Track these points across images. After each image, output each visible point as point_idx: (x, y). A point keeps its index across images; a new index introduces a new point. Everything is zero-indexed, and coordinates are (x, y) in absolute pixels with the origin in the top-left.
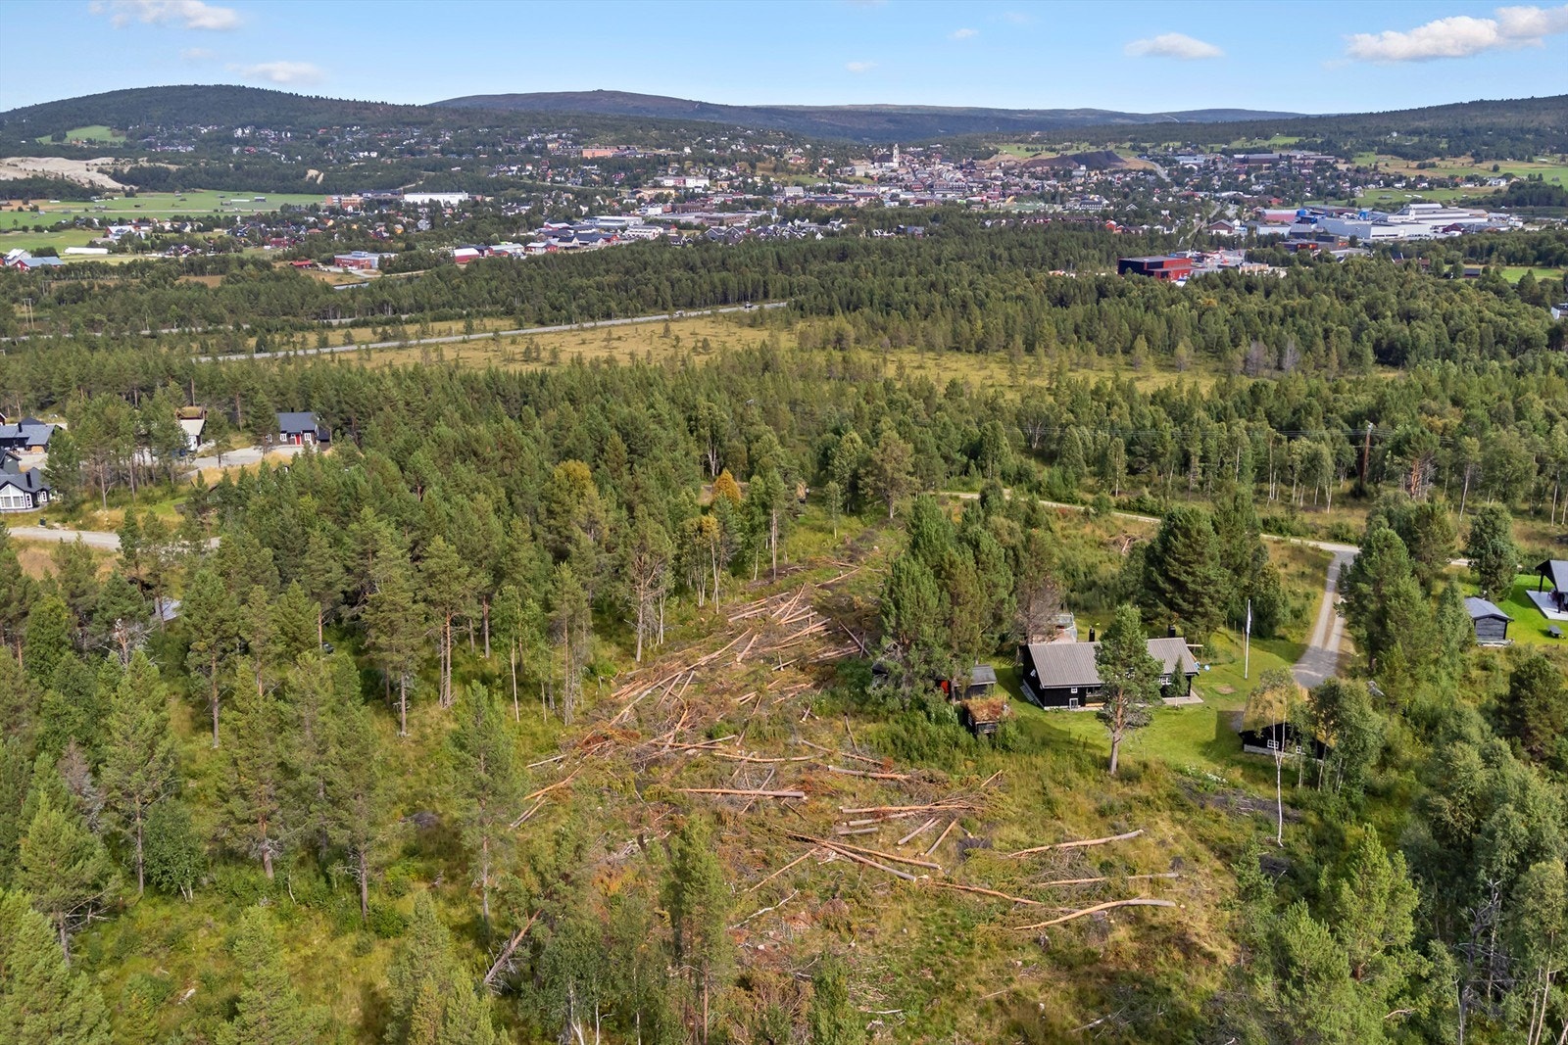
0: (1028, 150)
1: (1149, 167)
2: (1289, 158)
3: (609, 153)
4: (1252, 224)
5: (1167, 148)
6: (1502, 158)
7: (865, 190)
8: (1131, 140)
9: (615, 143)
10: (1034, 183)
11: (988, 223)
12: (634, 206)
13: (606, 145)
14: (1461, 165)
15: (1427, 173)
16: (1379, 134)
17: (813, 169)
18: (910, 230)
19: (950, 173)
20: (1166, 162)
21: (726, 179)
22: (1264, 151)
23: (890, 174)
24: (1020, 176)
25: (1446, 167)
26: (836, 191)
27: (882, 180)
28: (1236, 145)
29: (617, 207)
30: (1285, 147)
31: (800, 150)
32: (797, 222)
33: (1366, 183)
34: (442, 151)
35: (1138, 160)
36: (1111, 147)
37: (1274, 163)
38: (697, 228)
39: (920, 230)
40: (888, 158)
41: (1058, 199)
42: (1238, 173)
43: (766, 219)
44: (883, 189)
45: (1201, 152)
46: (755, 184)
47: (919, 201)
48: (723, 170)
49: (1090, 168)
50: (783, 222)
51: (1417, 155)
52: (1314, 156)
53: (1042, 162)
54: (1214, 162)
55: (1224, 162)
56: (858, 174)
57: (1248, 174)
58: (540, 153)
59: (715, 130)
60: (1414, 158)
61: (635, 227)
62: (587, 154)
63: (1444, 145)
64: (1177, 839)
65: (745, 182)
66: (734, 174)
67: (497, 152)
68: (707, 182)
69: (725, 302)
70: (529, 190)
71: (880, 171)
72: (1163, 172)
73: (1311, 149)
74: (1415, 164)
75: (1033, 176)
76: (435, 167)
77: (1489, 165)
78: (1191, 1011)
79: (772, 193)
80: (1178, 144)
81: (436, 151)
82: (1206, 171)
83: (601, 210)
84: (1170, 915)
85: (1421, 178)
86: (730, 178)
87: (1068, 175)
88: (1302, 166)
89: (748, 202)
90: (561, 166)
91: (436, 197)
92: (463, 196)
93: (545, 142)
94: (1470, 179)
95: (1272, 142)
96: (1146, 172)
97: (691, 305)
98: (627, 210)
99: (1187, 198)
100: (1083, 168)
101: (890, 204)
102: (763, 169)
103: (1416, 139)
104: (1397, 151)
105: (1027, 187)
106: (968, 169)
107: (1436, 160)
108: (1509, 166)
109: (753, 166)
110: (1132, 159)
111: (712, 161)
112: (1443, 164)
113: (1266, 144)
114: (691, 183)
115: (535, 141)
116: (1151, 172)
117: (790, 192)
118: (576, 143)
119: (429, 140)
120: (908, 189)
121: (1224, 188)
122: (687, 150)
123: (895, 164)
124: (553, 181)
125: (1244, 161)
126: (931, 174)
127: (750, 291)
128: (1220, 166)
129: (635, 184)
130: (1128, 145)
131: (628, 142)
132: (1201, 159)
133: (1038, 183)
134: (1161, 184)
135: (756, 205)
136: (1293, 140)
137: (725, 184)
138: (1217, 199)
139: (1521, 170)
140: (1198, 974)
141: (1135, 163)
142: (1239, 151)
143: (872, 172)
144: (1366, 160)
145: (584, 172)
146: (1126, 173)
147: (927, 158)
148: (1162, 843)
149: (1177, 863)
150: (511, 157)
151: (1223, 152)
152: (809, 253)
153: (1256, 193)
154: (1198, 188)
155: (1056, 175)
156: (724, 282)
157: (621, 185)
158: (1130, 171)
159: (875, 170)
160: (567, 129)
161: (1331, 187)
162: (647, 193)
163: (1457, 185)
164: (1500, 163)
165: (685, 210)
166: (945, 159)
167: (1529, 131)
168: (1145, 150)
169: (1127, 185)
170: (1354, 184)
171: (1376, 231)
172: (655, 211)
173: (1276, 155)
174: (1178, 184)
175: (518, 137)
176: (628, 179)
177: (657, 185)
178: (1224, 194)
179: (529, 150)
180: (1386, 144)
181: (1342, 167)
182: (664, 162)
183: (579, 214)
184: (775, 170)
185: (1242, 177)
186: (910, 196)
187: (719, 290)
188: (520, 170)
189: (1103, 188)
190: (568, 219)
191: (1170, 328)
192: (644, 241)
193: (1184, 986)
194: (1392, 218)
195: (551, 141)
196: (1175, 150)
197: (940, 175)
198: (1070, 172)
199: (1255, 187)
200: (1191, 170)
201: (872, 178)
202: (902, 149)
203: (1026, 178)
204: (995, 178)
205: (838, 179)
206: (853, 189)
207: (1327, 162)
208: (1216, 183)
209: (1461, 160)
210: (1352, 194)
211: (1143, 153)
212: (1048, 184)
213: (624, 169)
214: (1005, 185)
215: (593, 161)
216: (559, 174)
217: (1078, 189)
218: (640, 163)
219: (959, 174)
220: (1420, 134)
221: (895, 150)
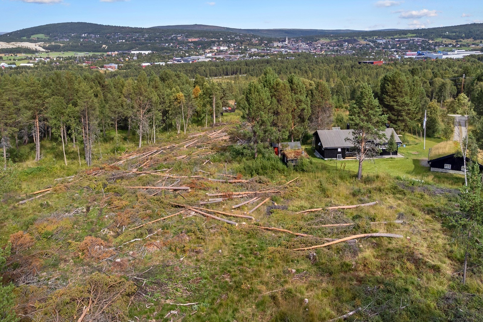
0: (329, 39)
1: (368, 43)
2: (413, 40)
3: (197, 40)
4: (402, 56)
5: (373, 38)
7: (277, 50)
8: (363, 36)
9: (199, 37)
10: (331, 48)
11: (316, 57)
12: (203, 54)
13: (196, 38)
14: (470, 41)
15: (459, 43)
16: (442, 33)
17: (260, 44)
18: (290, 58)
19: (304, 46)
20: (373, 42)
21: (233, 47)
22: (405, 38)
23: (285, 45)
24: (327, 46)
25: (465, 41)
26: (267, 50)
27: (282, 47)
28: (395, 37)
29: (197, 54)
30: (411, 37)
31: (256, 39)
32: (254, 57)
33: (439, 45)
34: (145, 40)
35: (364, 41)
36: (355, 38)
37: (408, 41)
38: (222, 59)
39: (293, 58)
40: (285, 41)
41: (338, 51)
42: (397, 44)
43: (245, 56)
44: (282, 49)
45: (384, 39)
46: (242, 48)
47: (294, 52)
48: (232, 45)
49: (349, 43)
50: (250, 57)
51: (457, 38)
52: (421, 39)
53: (334, 42)
54: (389, 41)
55: (392, 41)
56: (275, 46)
57: (400, 44)
58: (175, 40)
59: (230, 34)
60: (454, 39)
61: (202, 59)
62: (190, 40)
63: (464, 35)
65: (239, 48)
66: (236, 46)
67: (162, 40)
68: (227, 48)
69: (227, 75)
70: (171, 50)
71: (282, 45)
72: (372, 44)
73: (420, 37)
74: (455, 41)
75: (331, 46)
76: (143, 44)
77: (479, 41)
79: (247, 51)
80: (377, 37)
81: (143, 40)
82: (386, 44)
83: (192, 55)
85: (457, 44)
86: (234, 47)
87: (342, 45)
88: (418, 42)
89: (239, 53)
90: (182, 44)
91: (141, 52)
92: (150, 52)
93: (177, 37)
94: (473, 44)
95: (407, 35)
96: (367, 44)
97: (216, 76)
98: (201, 55)
99: (380, 50)
100: (347, 43)
101: (284, 53)
102: (244, 44)
103: (454, 34)
104: (448, 37)
105: (328, 48)
106: (310, 44)
107: (462, 40)
109: (242, 43)
111: (229, 42)
112: (464, 41)
113: (405, 36)
114: (222, 48)
115: (174, 37)
116: (368, 44)
117: (253, 50)
118: (187, 37)
119: (141, 37)
120: (290, 49)
121: (392, 48)
122: (221, 39)
123: (287, 43)
124: (179, 48)
125: (398, 41)
126: (298, 46)
127: (235, 71)
128: (391, 43)
129: (204, 48)
130: (361, 37)
131: (203, 37)
132: (384, 41)
133: (332, 48)
134: (372, 47)
135: (241, 53)
136: (414, 35)
137: (233, 49)
138: (391, 51)
141: (363, 42)
142: (397, 38)
143: (279, 45)
145: (188, 45)
146: (360, 45)
147: (297, 41)
150: (166, 41)
151: (392, 39)
152: (254, 63)
153: (403, 49)
154: (384, 48)
155: (338, 46)
157: (200, 49)
158: (362, 44)
159: (280, 44)
160: (185, 34)
161: (427, 47)
162: (207, 51)
163: (469, 46)
165: (219, 55)
166: (302, 42)
168: (365, 38)
169: (361, 47)
170: (435, 46)
172: (210, 55)
173: (409, 39)
174: (377, 48)
175: (169, 36)
176: (202, 47)
177: (211, 49)
178: (392, 50)
179: (172, 39)
180: (445, 35)
181: (431, 42)
182: (214, 42)
183: (185, 56)
184: (248, 45)
185: (398, 45)
186: (291, 51)
187: (225, 72)
188: (168, 45)
189: (353, 48)
190: (182, 57)
192: (205, 62)
194: (449, 53)
195: (179, 37)
196: (376, 39)
197: (301, 46)
198: (342, 44)
199: (402, 48)
200: (381, 44)
201: (279, 47)
202: (289, 39)
203: (328, 46)
204: (319, 47)
205: (269, 47)
206: (273, 49)
207: (426, 41)
208: (390, 47)
209: (470, 40)
210: (435, 49)
211: (366, 39)
212: (335, 48)
213: (201, 44)
214: (321, 48)
215: (191, 42)
216: (181, 46)
217: (345, 49)
218: (206, 42)
219: (307, 45)
220: (455, 32)
221: (287, 39)
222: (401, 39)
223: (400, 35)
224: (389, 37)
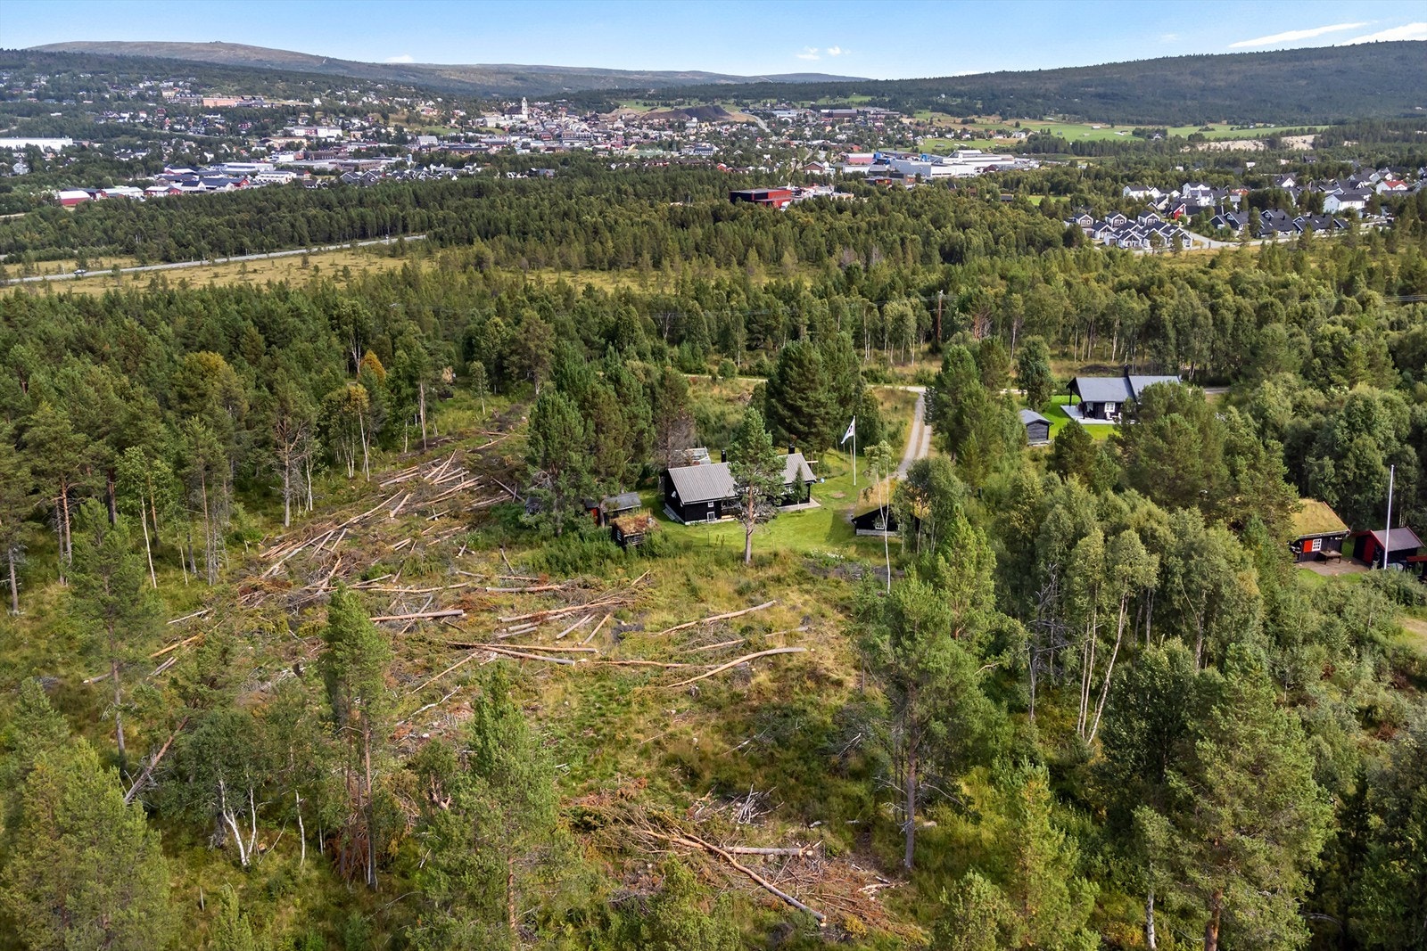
0: (645, 105)
1: (752, 119)
2: (865, 113)
3: (233, 102)
4: (839, 165)
5: (765, 104)
6: (1022, 117)
7: (498, 139)
8: (735, 97)
9: (238, 93)
10: (654, 134)
11: (613, 166)
12: (263, 154)
13: (228, 94)
14: (991, 121)
15: (970, 128)
16: (932, 95)
17: (446, 121)
18: (542, 172)
19: (575, 125)
20: (767, 116)
21: (359, 129)
22: (845, 107)
23: (519, 125)
24: (640, 127)
25: (981, 123)
26: (469, 140)
27: (512, 131)
28: (822, 102)
29: (245, 154)
30: (860, 104)
31: (431, 103)
32: (432, 167)
33: (925, 134)
34: (38, 95)
35: (742, 114)
36: (718, 103)
37: (853, 117)
38: (332, 173)
39: (551, 172)
40: (518, 110)
41: (674, 146)
42: (825, 125)
43: (402, 165)
44: (514, 138)
45: (794, 107)
46: (388, 134)
47: (549, 149)
48: (356, 121)
49: (701, 120)
50: (420, 167)
51: (964, 112)
52: (884, 112)
53: (659, 115)
54: (805, 116)
55: (813, 116)
56: (489, 125)
57: (833, 125)
58: (155, 101)
59: (345, 82)
60: (958, 115)
61: (265, 172)
62: (209, 102)
63: (979, 105)
64: (805, 603)
65: (378, 132)
66: (367, 125)
67: (103, 99)
68: (340, 132)
69: (364, 236)
70: (145, 137)
71: (510, 123)
72: (763, 124)
73: (881, 107)
74: (960, 120)
75: (651, 127)
76: (30, 111)
77: (1012, 122)
78: (824, 723)
79: (406, 142)
80: (774, 101)
81: (30, 96)
82: (799, 123)
83: (227, 157)
84: (802, 658)
85: (965, 131)
86: (362, 128)
87: (682, 127)
88: (876, 120)
89: (383, 150)
90: (180, 114)
91: (33, 142)
92: (68, 142)
93: (160, 90)
94: (1000, 132)
95: (850, 100)
96: (749, 124)
97: (329, 240)
98: (257, 157)
99: (784, 145)
100: (695, 120)
101: (520, 151)
102: (394, 120)
103: (959, 100)
104: (944, 109)
105: (646, 136)
106: (593, 121)
107: (974, 117)
108: (1025, 123)
109: (385, 117)
110: (736, 113)
111: (343, 112)
112: (979, 120)
113: (846, 101)
114: (323, 133)
115: (148, 89)
116: (754, 124)
117: (424, 140)
118: (196, 92)
119: (22, 84)
120: (537, 138)
121: (815, 137)
122: (317, 102)
123: (524, 116)
124: (171, 128)
125: (829, 115)
126: (559, 126)
127: (388, 224)
128: (810, 119)
129: (263, 133)
130: (732, 101)
131: (252, 91)
132: (794, 114)
133: (656, 133)
134: (762, 134)
135: (390, 153)
136: (867, 99)
137: (358, 134)
138: (811, 147)
139: (1036, 127)
140: (828, 696)
141: (739, 116)
142: (825, 107)
143: (503, 124)
145: (206, 121)
146: (732, 124)
147: (553, 114)
148: (794, 608)
149: (806, 619)
150: (123, 104)
151: (812, 107)
152: (443, 193)
153: (841, 141)
154: (793, 137)
155: (671, 127)
156: (362, 217)
157: (249, 134)
158: (736, 123)
159: (505, 122)
160: (185, 78)
161: (899, 136)
162: (277, 142)
163: (991, 137)
164: (1021, 121)
165: (318, 157)
166: (570, 112)
167: (1039, 96)
168: (747, 105)
169: (734, 134)
170: (916, 134)
171: (935, 170)
172: (287, 158)
173: (854, 111)
174: (776, 135)
175: (128, 84)
176: (256, 128)
177: (287, 134)
178: (815, 142)
179: (141, 97)
180: (937, 104)
181: (906, 121)
182: (294, 112)
183: (204, 161)
184: (407, 121)
185: (828, 129)
186: (540, 144)
187: (358, 224)
188: (132, 117)
189: (714, 137)
190: (191, 165)
191: (776, 241)
192: (277, 185)
193: (816, 706)
194: (946, 160)
195: (167, 89)
196: (772, 106)
197: (566, 126)
198: (684, 123)
199: (840, 137)
200: (786, 123)
201: (503, 129)
202: (529, 103)
203: (645, 129)
204: (618, 129)
205: (471, 129)
206: (486, 138)
207: (894, 117)
208: (808, 132)
209: (992, 118)
210: (916, 144)
211: (745, 108)
212: (666, 135)
213: (250, 119)
214: (627, 136)
215: (216, 110)
216: (178, 123)
217: (692, 138)
218: (271, 113)
219: (584, 125)
220: (961, 96)
221: (523, 103)
223: (833, 98)
224: (806, 103)
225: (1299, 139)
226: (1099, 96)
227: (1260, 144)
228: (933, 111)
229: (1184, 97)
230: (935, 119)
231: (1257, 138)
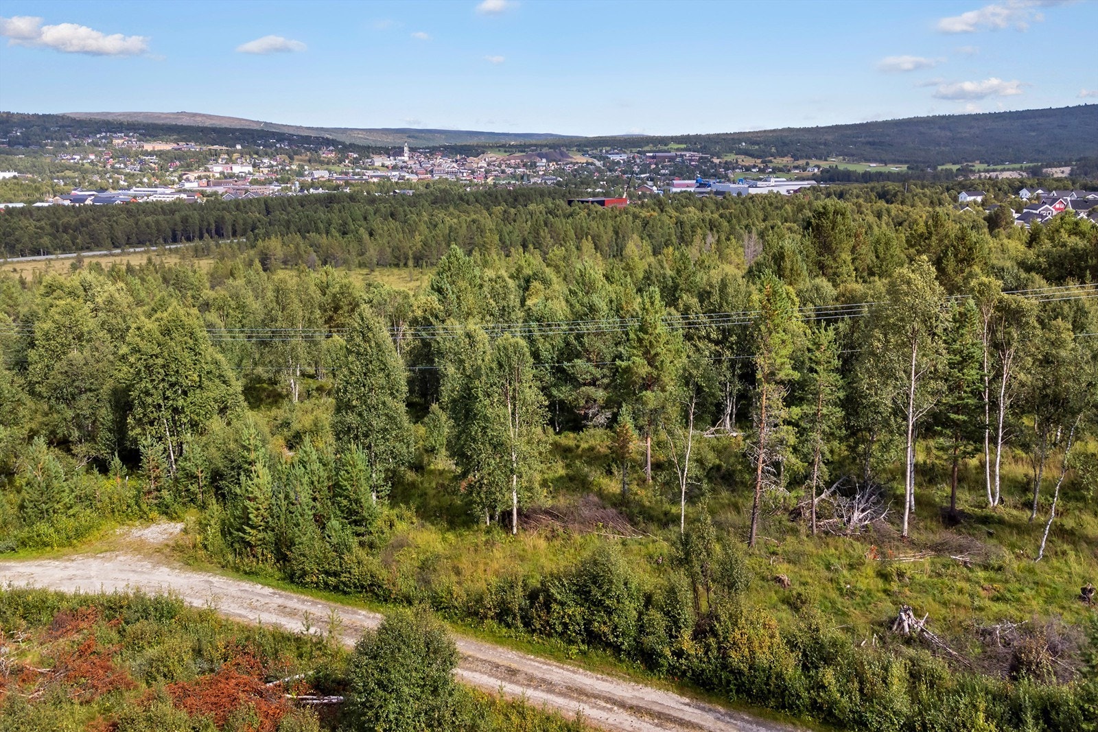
0: (505, 152)
1: (590, 160)
2: (682, 156)
3: (167, 147)
4: (666, 187)
5: (601, 151)
6: (810, 158)
7: (379, 173)
8: (577, 147)
9: (176, 141)
10: (509, 171)
13: (166, 142)
14: (786, 161)
15: (770, 165)
16: (734, 144)
17: (340, 161)
19: (447, 164)
20: (600, 158)
21: (268, 167)
22: (665, 151)
23: (400, 164)
24: (500, 166)
25: (780, 162)
27: (394, 168)
28: (646, 149)
30: (678, 150)
31: (329, 150)
33: (734, 169)
34: (9, 143)
35: (582, 157)
36: (564, 150)
37: (672, 159)
40: (401, 153)
41: (526, 178)
42: (650, 164)
44: (394, 173)
45: (625, 153)
46: (290, 169)
47: (422, 180)
48: (266, 161)
49: (549, 161)
51: (762, 155)
52: (697, 155)
53: (515, 158)
54: (634, 158)
55: (639, 158)
56: (376, 164)
57: (656, 164)
58: (105, 146)
59: (265, 135)
60: (758, 157)
62: (148, 148)
63: (773, 150)
65: (282, 169)
66: (275, 163)
67: (64, 146)
68: (251, 169)
71: (394, 162)
72: (598, 163)
73: (695, 151)
74: (760, 160)
75: (509, 166)
77: (804, 161)
79: (305, 174)
80: (608, 148)
81: (4, 143)
82: (628, 163)
85: (767, 167)
86: (271, 166)
87: (534, 165)
88: (691, 160)
90: (123, 156)
94: (796, 168)
95: (669, 147)
96: (588, 163)
99: (618, 177)
100: (544, 160)
101: (397, 181)
102: (298, 160)
103: (757, 147)
104: (747, 153)
105: (503, 172)
106: (461, 162)
107: (772, 159)
108: (813, 162)
109: (292, 159)
110: (577, 157)
111: (258, 154)
112: (776, 161)
113: (666, 148)
114: (237, 169)
115: (102, 138)
116: (592, 164)
117: (318, 174)
118: (140, 141)
120: (412, 173)
121: (642, 172)
122: (239, 147)
123: (406, 158)
124: (112, 166)
125: (653, 157)
126: (433, 165)
128: (638, 161)
129: (186, 169)
130: (574, 149)
131: (186, 140)
132: (625, 157)
133: (512, 170)
134: (598, 169)
136: (683, 146)
137: (265, 170)
138: (639, 179)
139: (825, 165)
141: (581, 159)
142: (649, 152)
143: (388, 163)
144: (731, 158)
145: (141, 162)
146: (574, 164)
147: (430, 155)
150: (78, 149)
151: (638, 152)
153: (664, 175)
154: (624, 172)
155: (524, 165)
158: (577, 163)
159: (390, 162)
160: (135, 131)
161: (712, 171)
162: (193, 175)
163: (789, 171)
164: (810, 161)
166: (443, 156)
167: (820, 144)
168: (585, 151)
169: (576, 170)
170: (727, 169)
173: (673, 154)
174: (610, 171)
175: (87, 135)
176: (182, 166)
177: (205, 170)
178: (643, 176)
179: (95, 144)
180: (739, 149)
181: (716, 161)
182: (217, 154)
184: (309, 161)
185: (653, 166)
186: (414, 177)
188: (82, 159)
189: (559, 172)
194: (760, 184)
195: (118, 138)
196: (607, 152)
197: (440, 165)
198: (535, 163)
199: (663, 171)
200: (618, 162)
201: (387, 167)
202: (412, 150)
203: (503, 167)
204: (481, 167)
205: (359, 167)
206: (370, 173)
207: (706, 158)
208: (636, 169)
209: (785, 159)
210: (726, 175)
211: (585, 153)
212: (520, 171)
213: (179, 159)
214: (487, 172)
215: (151, 154)
216: (119, 162)
217: (541, 173)
218: (195, 154)
219: (455, 165)
220: (758, 144)
221: (406, 149)
222: (658, 154)
223: (655, 146)
224: (635, 150)
225: (1058, 170)
226: (869, 143)
227: (1024, 174)
228: (736, 154)
229: (939, 145)
230: (740, 160)
231: (1021, 169)
